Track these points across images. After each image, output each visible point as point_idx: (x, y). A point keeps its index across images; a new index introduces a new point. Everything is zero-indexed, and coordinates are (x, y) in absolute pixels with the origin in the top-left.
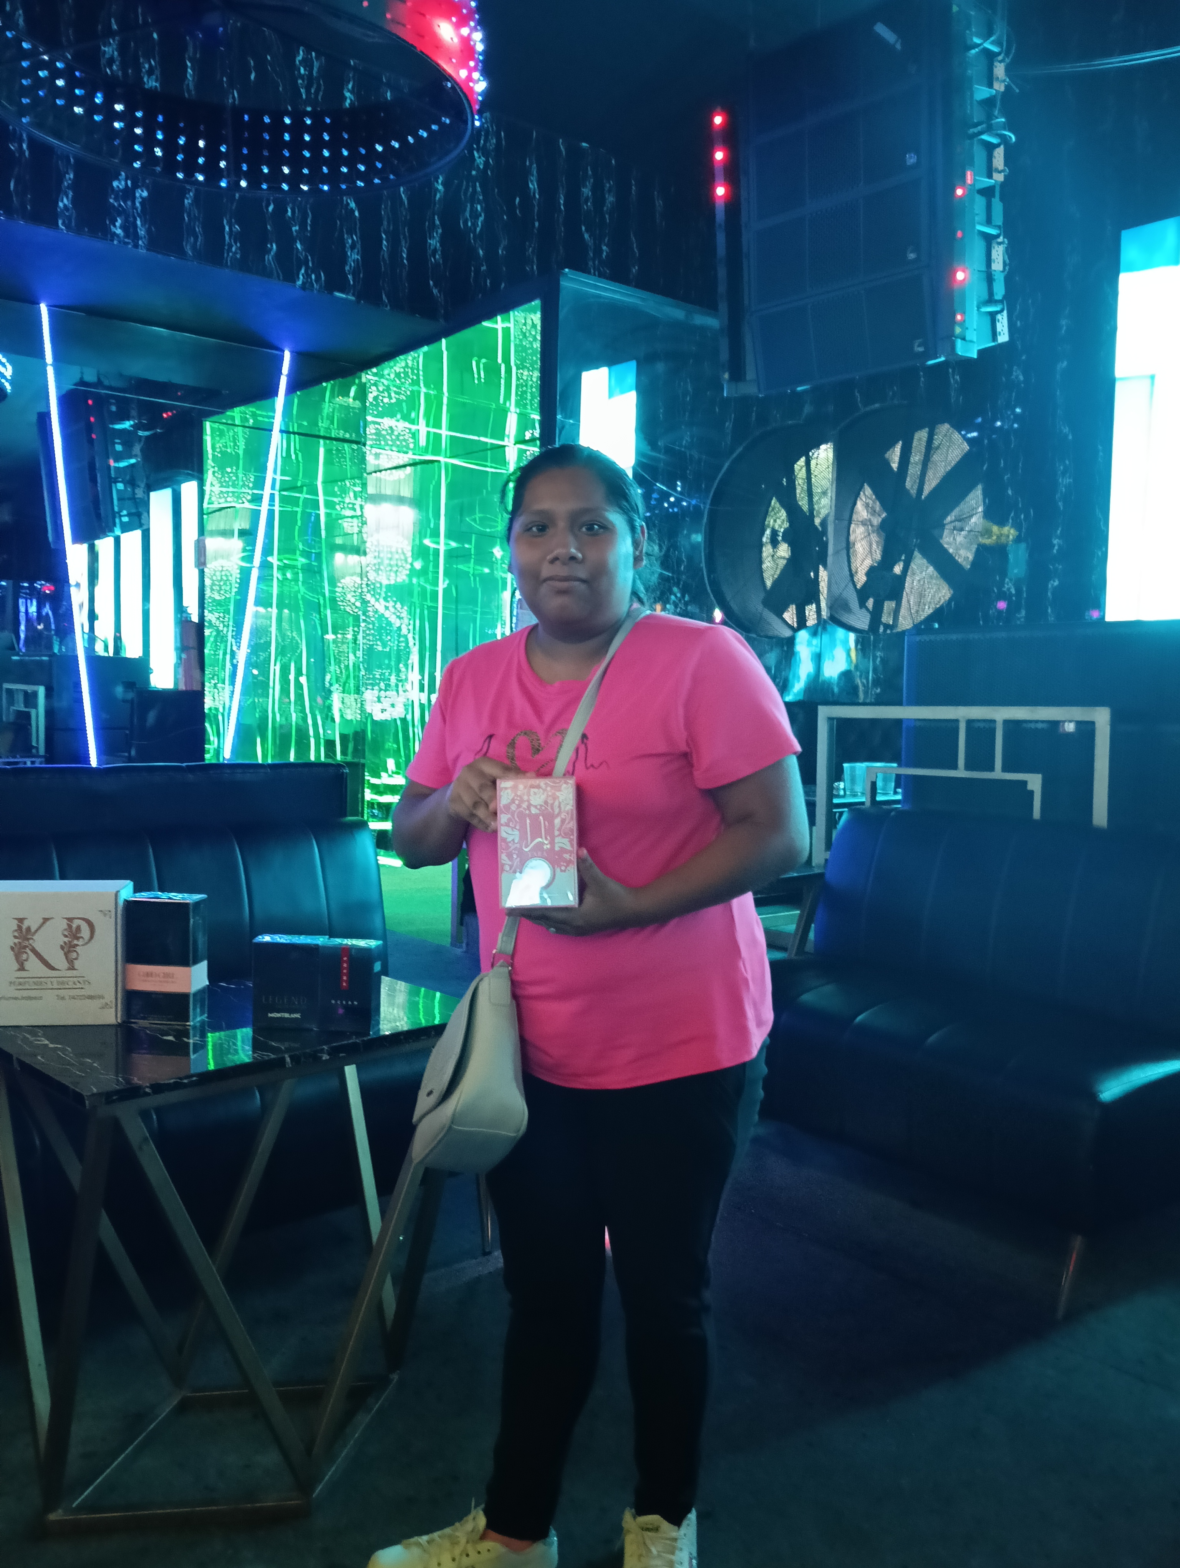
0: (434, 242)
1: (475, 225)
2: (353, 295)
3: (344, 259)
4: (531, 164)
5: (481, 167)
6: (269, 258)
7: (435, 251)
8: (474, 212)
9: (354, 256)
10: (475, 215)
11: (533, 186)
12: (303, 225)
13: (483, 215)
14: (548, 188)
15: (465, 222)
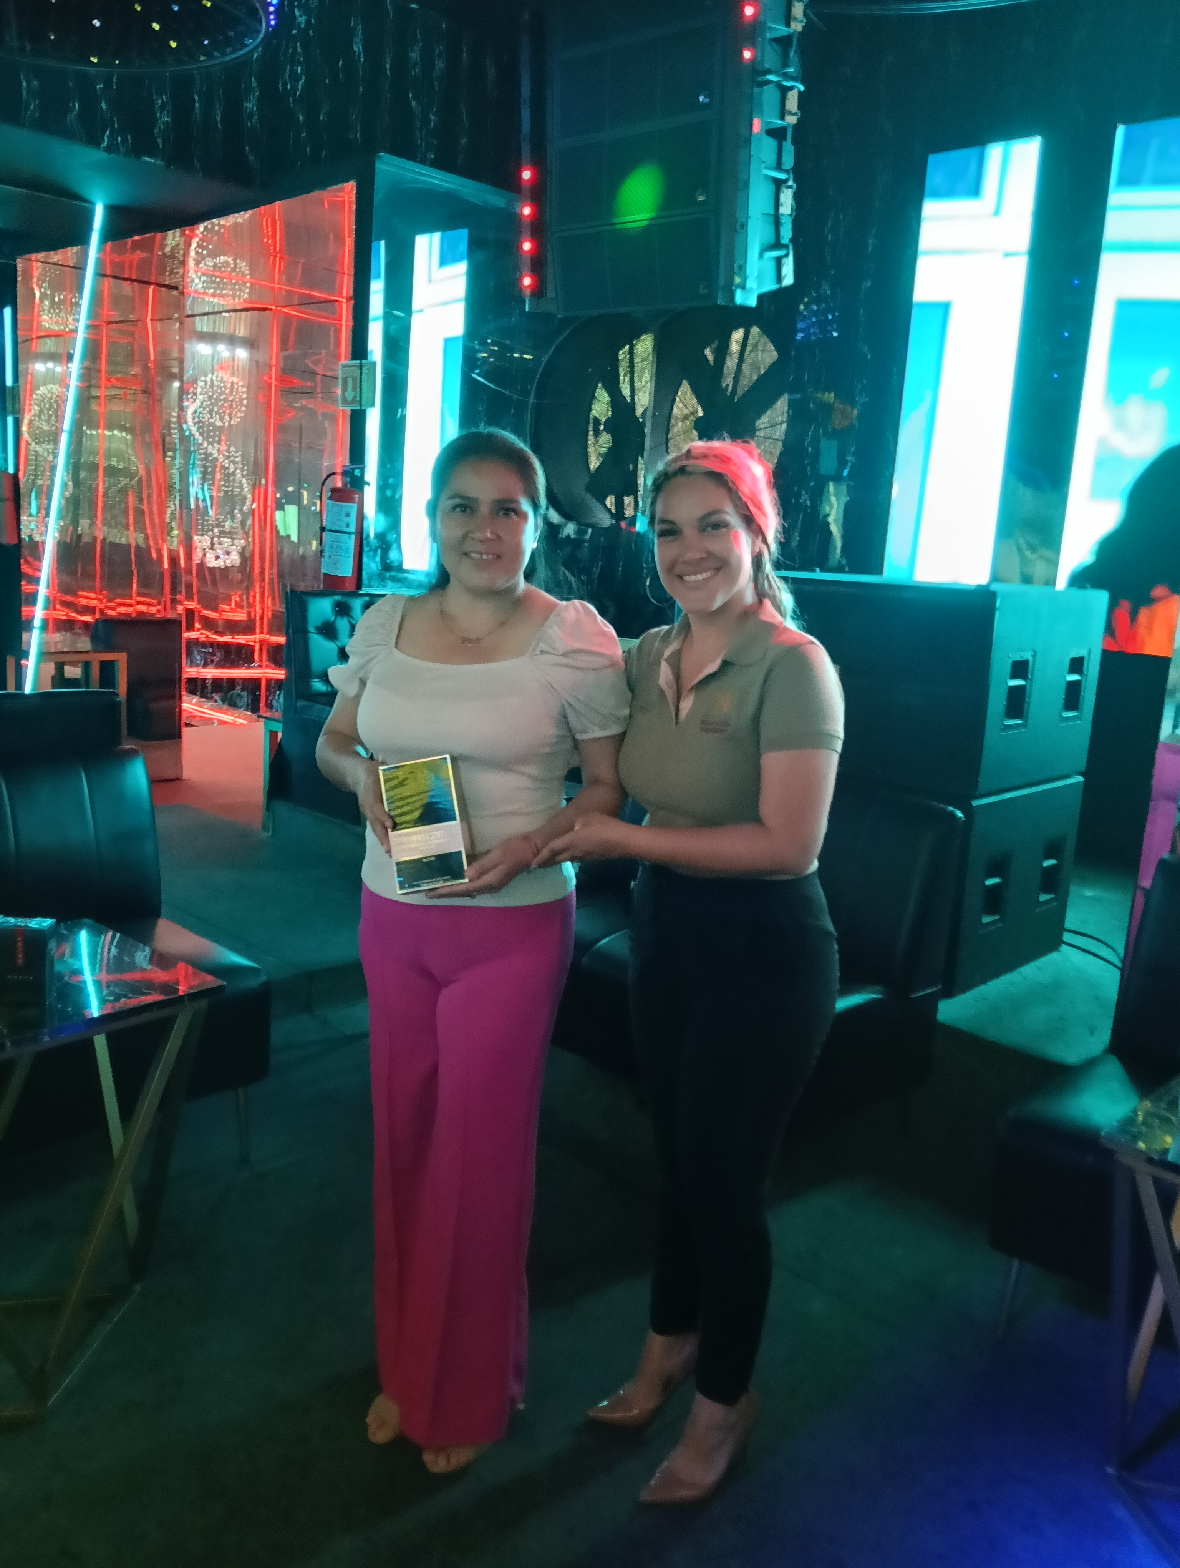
0: (250, 105)
1: (294, 88)
2: (162, 160)
3: (153, 120)
4: (356, 25)
5: (303, 26)
6: (72, 117)
7: (251, 115)
8: (293, 73)
9: (164, 118)
10: (295, 78)
11: (358, 47)
12: (108, 83)
13: (303, 78)
14: (373, 50)
15: (285, 85)
